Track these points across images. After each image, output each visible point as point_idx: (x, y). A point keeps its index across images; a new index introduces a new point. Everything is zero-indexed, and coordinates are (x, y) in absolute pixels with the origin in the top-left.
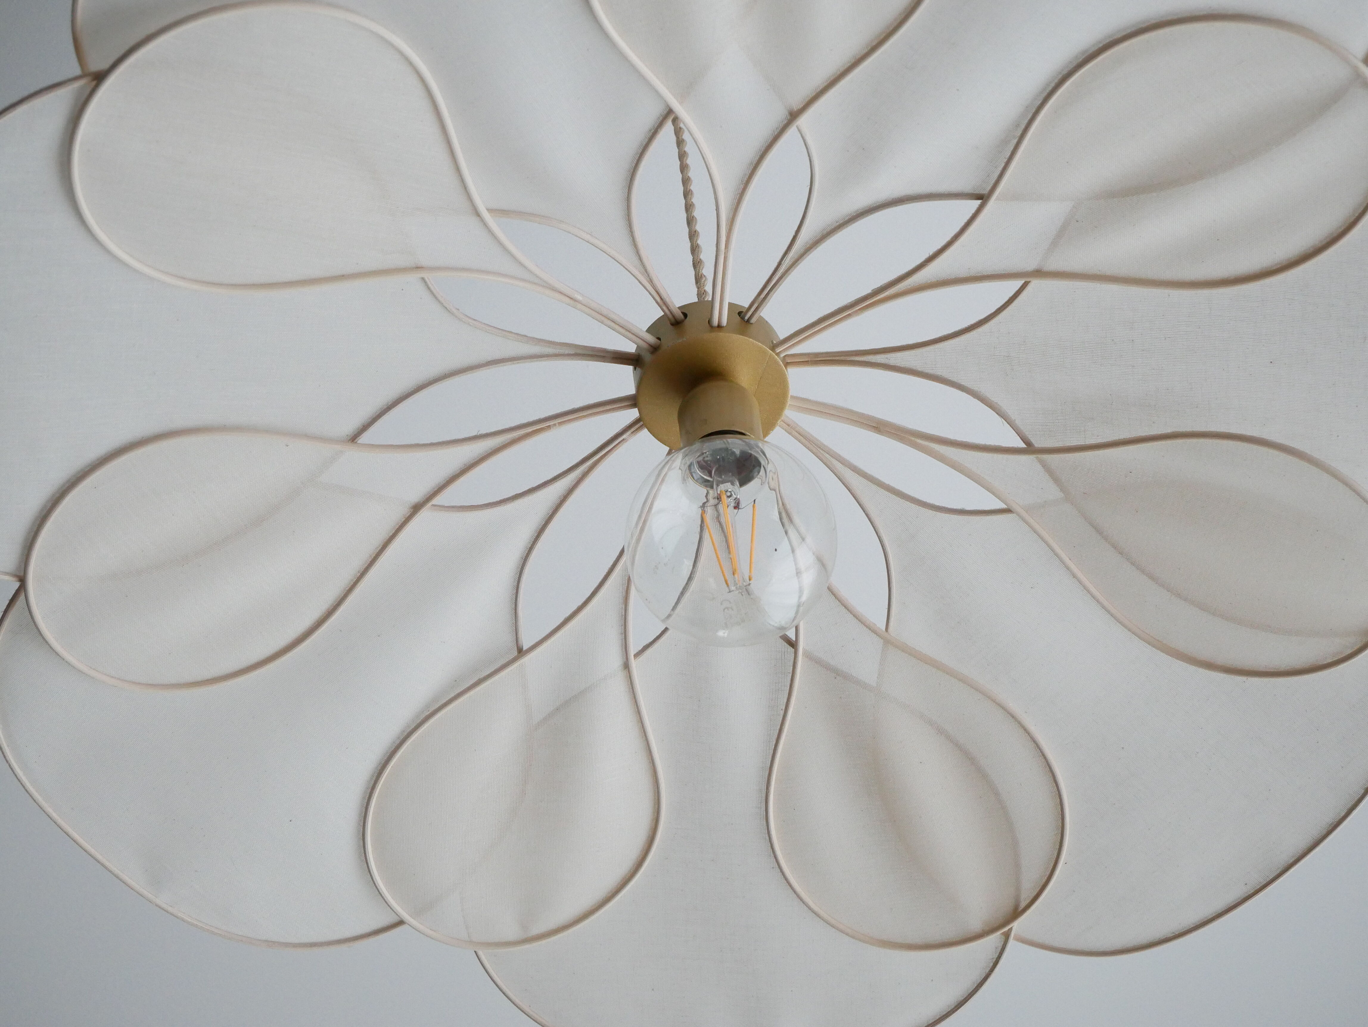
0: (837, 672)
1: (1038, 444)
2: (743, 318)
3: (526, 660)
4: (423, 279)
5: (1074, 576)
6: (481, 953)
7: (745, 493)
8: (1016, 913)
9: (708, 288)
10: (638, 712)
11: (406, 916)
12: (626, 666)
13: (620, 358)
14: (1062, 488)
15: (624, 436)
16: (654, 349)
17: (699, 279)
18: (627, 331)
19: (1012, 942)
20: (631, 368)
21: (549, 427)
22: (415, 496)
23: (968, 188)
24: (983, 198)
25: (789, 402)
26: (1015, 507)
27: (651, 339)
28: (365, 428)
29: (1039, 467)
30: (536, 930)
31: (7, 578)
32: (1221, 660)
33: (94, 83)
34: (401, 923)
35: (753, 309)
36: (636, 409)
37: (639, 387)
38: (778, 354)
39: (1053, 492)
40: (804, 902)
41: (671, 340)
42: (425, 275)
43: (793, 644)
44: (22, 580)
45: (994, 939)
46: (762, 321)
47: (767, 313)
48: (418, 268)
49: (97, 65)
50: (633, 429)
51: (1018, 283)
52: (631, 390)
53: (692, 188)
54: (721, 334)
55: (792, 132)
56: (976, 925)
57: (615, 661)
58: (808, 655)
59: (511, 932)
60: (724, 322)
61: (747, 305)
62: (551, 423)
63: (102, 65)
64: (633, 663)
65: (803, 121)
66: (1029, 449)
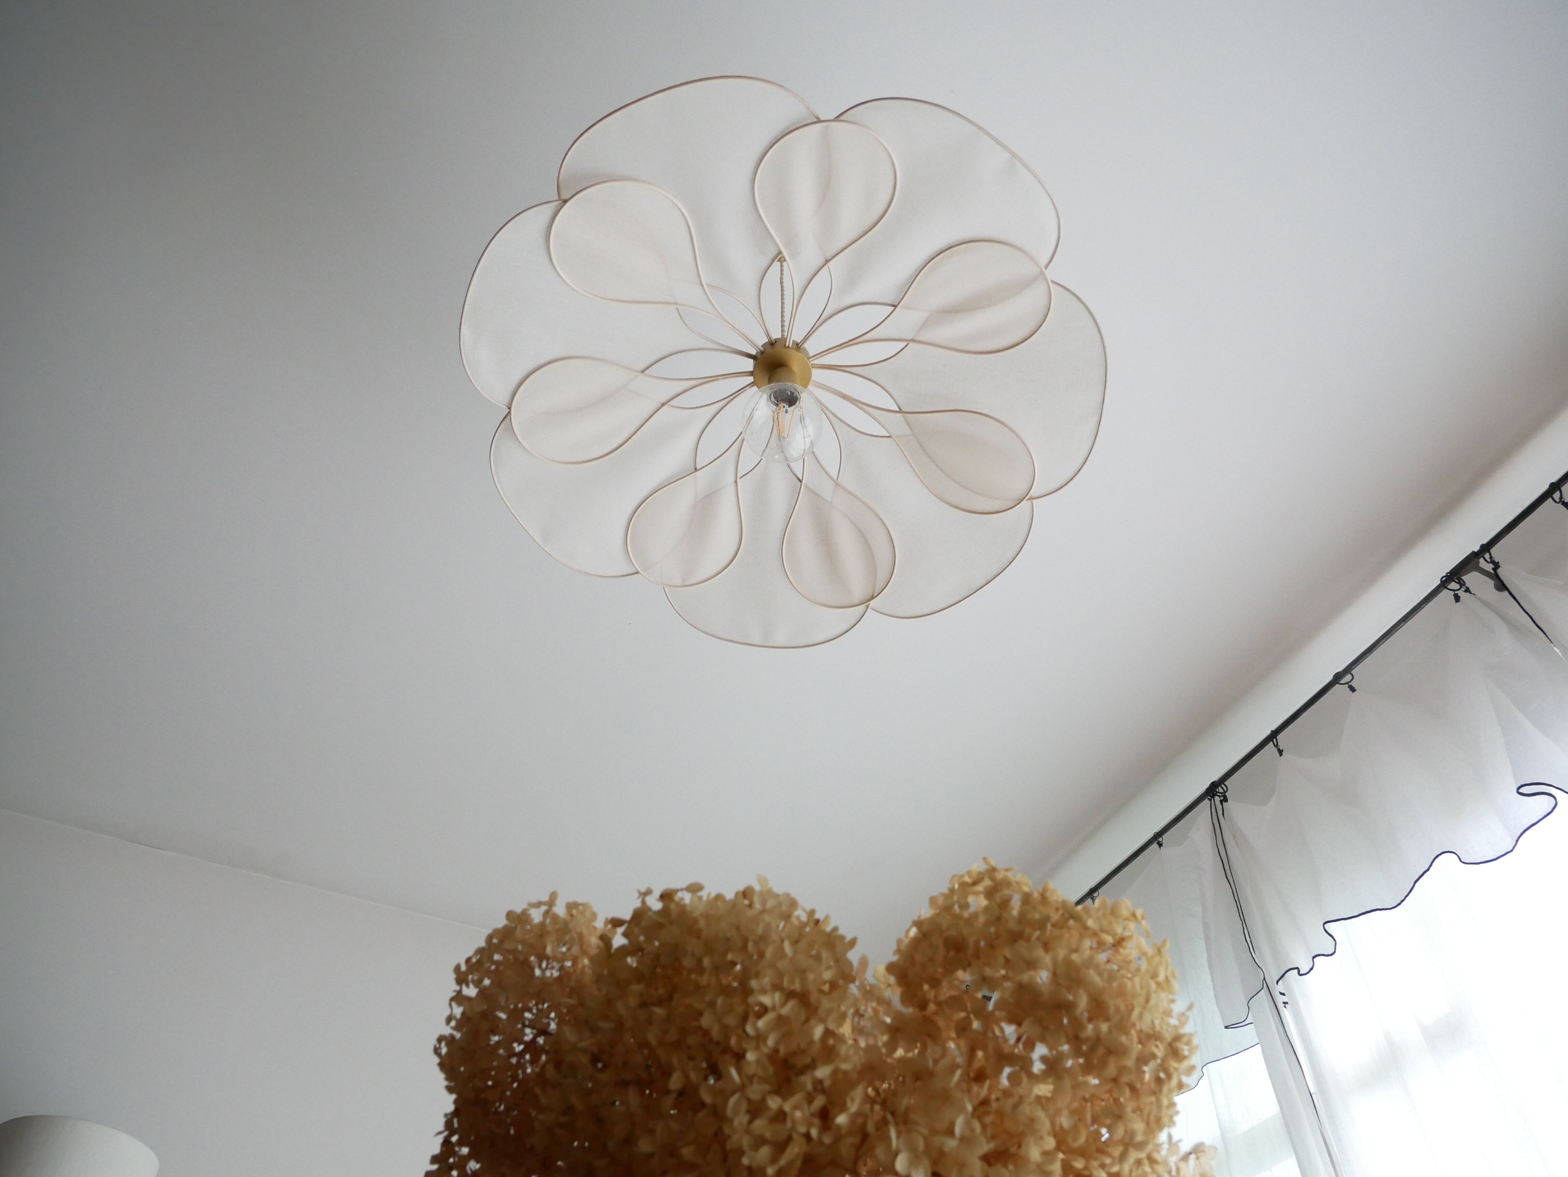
0: (817, 495)
1: (903, 410)
2: (798, 346)
3: (697, 473)
4: (677, 309)
5: (912, 467)
6: (665, 588)
7: (790, 409)
8: (872, 598)
9: (786, 334)
10: (739, 504)
11: (640, 570)
12: (736, 482)
13: (749, 356)
14: (911, 429)
15: (746, 388)
16: (762, 353)
17: (783, 331)
18: (754, 345)
19: (869, 609)
20: (752, 360)
21: (718, 379)
22: (663, 400)
23: (890, 302)
24: (895, 306)
25: (811, 382)
26: (893, 436)
27: (762, 349)
28: (648, 368)
29: (903, 419)
30: (688, 583)
31: (504, 407)
32: (963, 506)
33: (563, 204)
34: (637, 573)
35: (802, 342)
36: (752, 377)
37: (754, 368)
38: (810, 362)
39: (907, 431)
40: (791, 583)
41: (769, 350)
42: (679, 307)
43: (801, 481)
44: (510, 408)
45: (863, 607)
46: (804, 348)
47: (806, 346)
48: (676, 304)
49: (564, 197)
50: (749, 386)
51: (904, 344)
52: (751, 369)
53: (785, 310)
54: (788, 350)
55: (826, 268)
56: (856, 601)
57: (732, 479)
58: (806, 486)
59: (678, 582)
60: (790, 346)
61: (799, 342)
62: (719, 378)
63: (567, 198)
64: (738, 480)
65: (830, 264)
66: (900, 411)
